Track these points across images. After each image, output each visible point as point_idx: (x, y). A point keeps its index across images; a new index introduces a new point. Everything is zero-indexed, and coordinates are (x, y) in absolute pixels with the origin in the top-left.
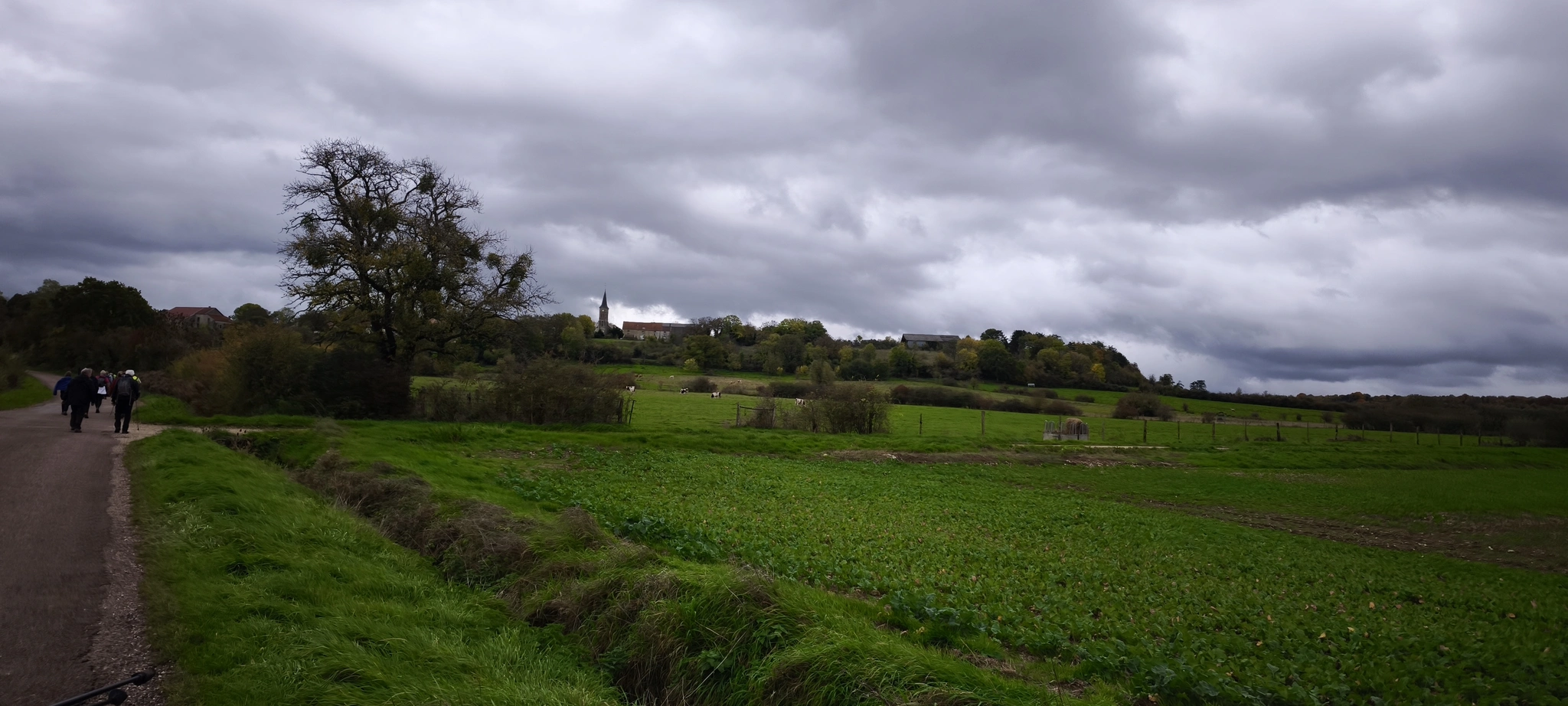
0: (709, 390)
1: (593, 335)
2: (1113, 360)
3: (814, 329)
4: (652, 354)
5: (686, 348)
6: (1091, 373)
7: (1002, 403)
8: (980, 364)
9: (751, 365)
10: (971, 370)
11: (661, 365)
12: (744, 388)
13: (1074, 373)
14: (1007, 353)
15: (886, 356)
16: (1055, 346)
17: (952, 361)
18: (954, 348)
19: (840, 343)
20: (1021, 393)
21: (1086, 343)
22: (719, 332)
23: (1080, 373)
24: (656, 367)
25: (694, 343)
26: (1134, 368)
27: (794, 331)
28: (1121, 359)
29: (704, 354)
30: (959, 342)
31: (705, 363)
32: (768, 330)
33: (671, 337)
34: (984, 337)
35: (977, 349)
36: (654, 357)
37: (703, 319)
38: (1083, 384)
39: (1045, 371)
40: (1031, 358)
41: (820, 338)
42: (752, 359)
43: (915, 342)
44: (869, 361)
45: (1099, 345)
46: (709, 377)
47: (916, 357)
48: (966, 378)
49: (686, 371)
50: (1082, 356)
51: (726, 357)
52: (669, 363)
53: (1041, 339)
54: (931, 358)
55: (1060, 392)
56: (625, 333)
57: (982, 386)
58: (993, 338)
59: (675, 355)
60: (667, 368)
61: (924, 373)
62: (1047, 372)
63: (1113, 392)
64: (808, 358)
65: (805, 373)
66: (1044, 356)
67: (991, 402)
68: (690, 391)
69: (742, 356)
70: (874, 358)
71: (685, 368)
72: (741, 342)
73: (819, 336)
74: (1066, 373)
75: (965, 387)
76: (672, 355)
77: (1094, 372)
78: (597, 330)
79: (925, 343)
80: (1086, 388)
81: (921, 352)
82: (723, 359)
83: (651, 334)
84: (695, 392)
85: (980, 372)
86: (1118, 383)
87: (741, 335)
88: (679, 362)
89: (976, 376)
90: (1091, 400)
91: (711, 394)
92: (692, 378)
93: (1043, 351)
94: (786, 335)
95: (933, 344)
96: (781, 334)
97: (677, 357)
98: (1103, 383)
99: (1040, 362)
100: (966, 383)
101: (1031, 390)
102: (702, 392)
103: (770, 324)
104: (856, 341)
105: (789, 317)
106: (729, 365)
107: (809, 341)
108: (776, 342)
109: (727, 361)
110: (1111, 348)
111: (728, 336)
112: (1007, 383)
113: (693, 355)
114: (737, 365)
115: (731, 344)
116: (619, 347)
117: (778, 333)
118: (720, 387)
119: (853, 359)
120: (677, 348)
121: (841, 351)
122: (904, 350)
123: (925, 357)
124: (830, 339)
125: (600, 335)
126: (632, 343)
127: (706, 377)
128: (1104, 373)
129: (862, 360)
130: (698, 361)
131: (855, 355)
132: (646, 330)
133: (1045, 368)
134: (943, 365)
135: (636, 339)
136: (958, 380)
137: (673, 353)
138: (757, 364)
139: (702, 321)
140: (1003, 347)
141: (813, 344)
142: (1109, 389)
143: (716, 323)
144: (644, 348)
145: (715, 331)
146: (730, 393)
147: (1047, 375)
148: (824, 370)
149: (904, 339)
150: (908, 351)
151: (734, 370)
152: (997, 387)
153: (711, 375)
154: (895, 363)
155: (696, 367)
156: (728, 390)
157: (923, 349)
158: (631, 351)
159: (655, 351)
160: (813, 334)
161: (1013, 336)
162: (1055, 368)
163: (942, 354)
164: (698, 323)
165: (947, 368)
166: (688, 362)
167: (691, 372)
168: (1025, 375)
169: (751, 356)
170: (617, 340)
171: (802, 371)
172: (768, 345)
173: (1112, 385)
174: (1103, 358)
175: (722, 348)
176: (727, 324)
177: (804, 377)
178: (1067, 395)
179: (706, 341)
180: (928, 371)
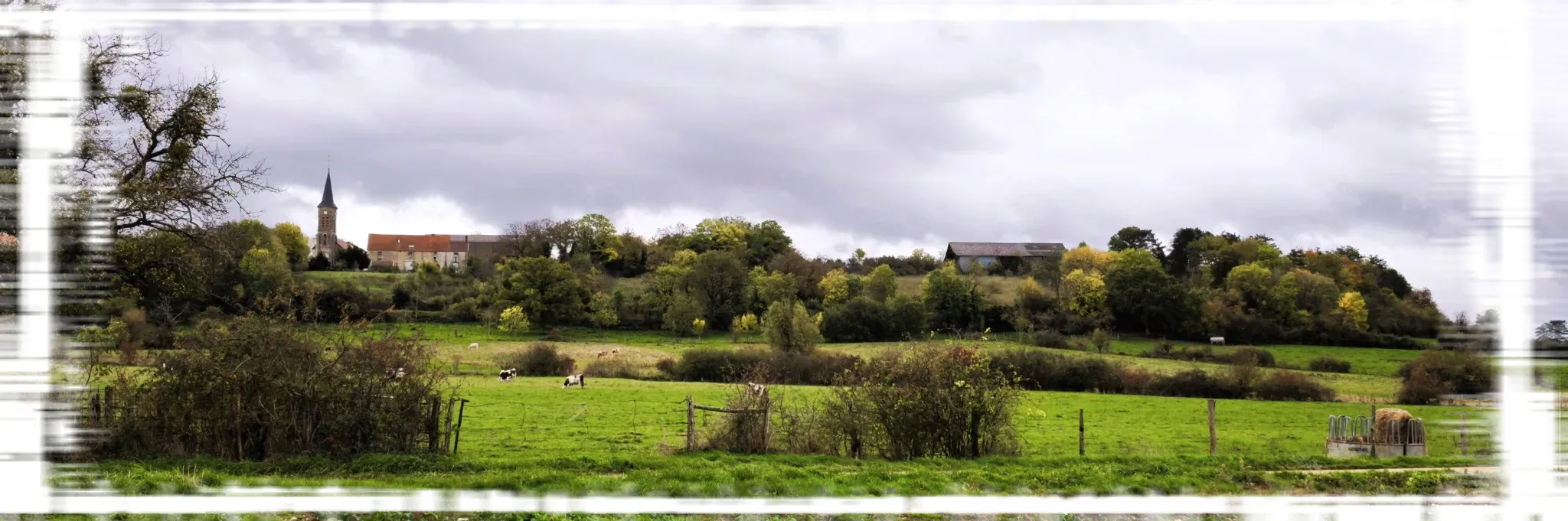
0: (558, 370)
1: (307, 265)
2: (1381, 285)
3: (766, 239)
4: (431, 300)
5: (500, 286)
6: (1337, 312)
7: (1170, 379)
8: (1110, 300)
9: (640, 317)
10: (1094, 314)
11: (452, 322)
12: (629, 365)
13: (1304, 312)
14: (1167, 276)
15: (917, 288)
16: (1262, 259)
17: (1053, 295)
18: (1056, 269)
19: (821, 267)
20: (1199, 357)
21: (1323, 250)
22: (569, 250)
23: (1317, 313)
24: (441, 327)
25: (516, 275)
26: (1423, 299)
27: (725, 243)
28: (1395, 282)
29: (539, 297)
30: (1066, 257)
31: (543, 313)
32: (671, 243)
33: (470, 263)
34: (1117, 244)
35: (1102, 270)
36: (436, 306)
37: (535, 224)
38: (1324, 335)
39: (1246, 310)
40: (1214, 285)
41: (779, 256)
42: (640, 303)
43: (973, 258)
44: (883, 300)
45: (1352, 254)
46: (557, 344)
47: (979, 289)
48: (1084, 330)
49: (504, 333)
50: (1318, 278)
51: (586, 301)
52: (468, 318)
53: (1234, 245)
54: (1009, 290)
55: (1277, 352)
56: (373, 258)
57: (1116, 345)
58: (1133, 246)
59: (479, 301)
60: (462, 329)
61: (998, 322)
62: (1248, 313)
63: (1385, 351)
64: (756, 298)
65: (753, 332)
66: (1242, 279)
67: (1146, 377)
68: (520, 373)
69: (619, 298)
70: (893, 296)
71: (501, 328)
72: (617, 268)
73: (776, 251)
74: (1288, 314)
75: (1082, 348)
76: (472, 299)
77: (1344, 309)
78: (313, 254)
79: (994, 261)
80: (1330, 343)
81: (988, 280)
82: (580, 305)
83: (427, 258)
84: (529, 375)
85: (1111, 317)
86: (1394, 331)
87: (614, 254)
88: (488, 314)
89: (1103, 326)
90: (1344, 368)
91: (563, 380)
92: (521, 347)
93: (1238, 270)
94: (709, 252)
95: (1009, 263)
96: (699, 251)
97: (484, 305)
98: (1364, 332)
99: (1234, 293)
100: (1084, 340)
101: (1217, 351)
102: (544, 374)
103: (673, 231)
104: (852, 261)
105: (712, 216)
106: (593, 317)
107: (756, 264)
108: (688, 268)
109: (588, 310)
110: (1373, 260)
111: (588, 257)
112: (1168, 338)
113: (516, 300)
114: (610, 316)
115: (595, 274)
116: (361, 288)
117: (692, 247)
118: (581, 365)
119: (849, 297)
120: (482, 286)
121: (824, 281)
122: (953, 277)
123: (995, 290)
124: (798, 258)
125: (320, 263)
126: (389, 279)
127: (549, 344)
128: (1366, 312)
129: (867, 299)
130: (528, 310)
131: (854, 288)
132: (415, 250)
133: (1244, 303)
134: (1034, 305)
135: (396, 270)
136: (1066, 334)
137: (475, 296)
138: (650, 313)
139: (533, 230)
140: (1156, 264)
141: (766, 269)
142: (1377, 345)
143: (561, 233)
144: (415, 287)
145: (560, 247)
146: (602, 375)
147: (1248, 318)
148: (795, 321)
149: (950, 255)
150: (962, 279)
151: (604, 327)
152: (1150, 346)
153: (556, 339)
154: (935, 304)
155: (525, 323)
156: (597, 371)
157: (993, 272)
158: (387, 293)
159: (438, 293)
160: (763, 249)
161: (1176, 241)
162: (1264, 302)
163: (1030, 283)
164: (524, 233)
165: (1044, 310)
166: (506, 313)
167: (515, 334)
168: (1204, 320)
169: (638, 298)
170: (357, 273)
171: (744, 325)
172: (672, 274)
173: (1382, 335)
174: (1360, 281)
175: (577, 282)
176: (585, 232)
177: (751, 339)
178: (1294, 359)
179: (544, 269)
180: (1004, 316)
